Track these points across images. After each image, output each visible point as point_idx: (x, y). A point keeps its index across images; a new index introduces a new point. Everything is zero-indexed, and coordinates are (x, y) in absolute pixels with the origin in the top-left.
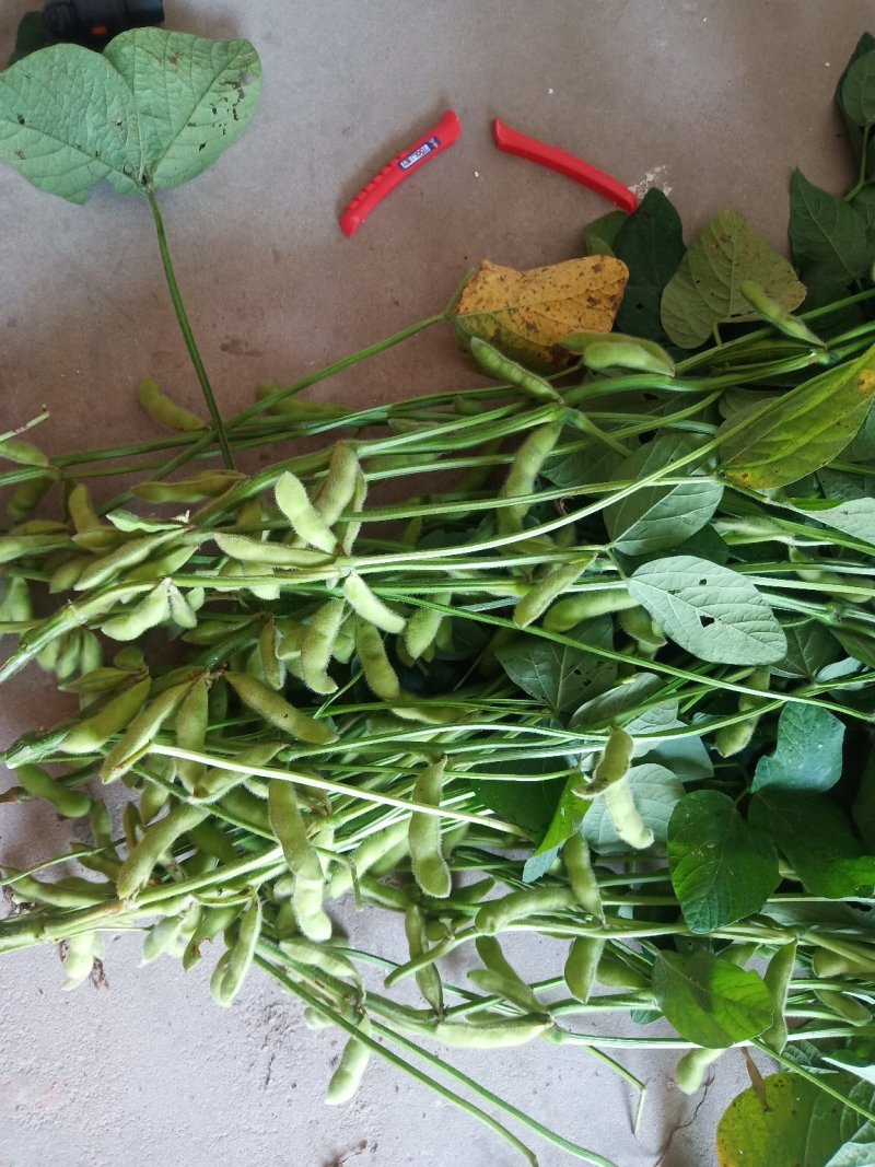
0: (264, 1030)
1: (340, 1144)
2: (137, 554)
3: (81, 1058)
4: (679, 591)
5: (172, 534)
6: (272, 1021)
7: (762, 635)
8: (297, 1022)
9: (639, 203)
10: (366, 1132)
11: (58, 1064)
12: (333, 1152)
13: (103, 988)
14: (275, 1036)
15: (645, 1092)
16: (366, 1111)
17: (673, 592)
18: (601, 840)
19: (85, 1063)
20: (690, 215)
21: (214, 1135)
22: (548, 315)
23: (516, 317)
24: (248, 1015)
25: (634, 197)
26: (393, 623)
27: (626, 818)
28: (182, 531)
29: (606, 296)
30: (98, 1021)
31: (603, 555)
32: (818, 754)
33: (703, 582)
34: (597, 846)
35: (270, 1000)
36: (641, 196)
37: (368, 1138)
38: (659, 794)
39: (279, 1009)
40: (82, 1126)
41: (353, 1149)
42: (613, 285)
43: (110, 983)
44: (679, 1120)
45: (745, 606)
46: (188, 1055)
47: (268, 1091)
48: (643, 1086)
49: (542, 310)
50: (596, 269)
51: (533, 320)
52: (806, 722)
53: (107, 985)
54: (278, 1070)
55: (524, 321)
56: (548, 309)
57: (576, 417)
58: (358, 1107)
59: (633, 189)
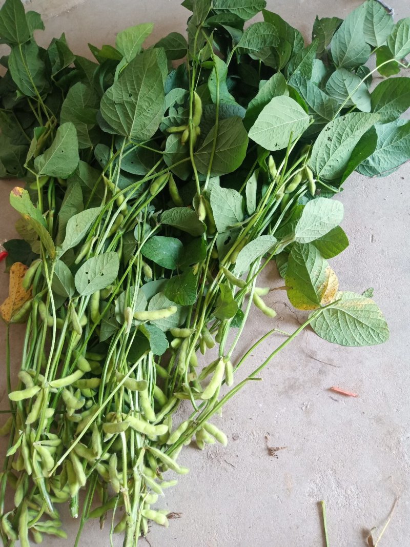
0: (215, 461)
1: (263, 446)
2: (26, 451)
3: (203, 532)
4: (89, 281)
5: (23, 438)
6: (213, 457)
7: (109, 258)
8: (216, 448)
9: (6, 251)
10: (262, 435)
11: (202, 541)
12: (265, 450)
13: (181, 515)
14: (218, 457)
15: (276, 329)
16: (255, 433)
17: (89, 283)
18: (177, 322)
19: (205, 531)
20: (15, 236)
21: (245, 492)
22: (21, 292)
23: (17, 303)
24: (208, 465)
25: (4, 252)
26: (78, 374)
27: (160, 314)
28: (24, 434)
29: (23, 272)
30: (192, 521)
31: (73, 301)
32: (162, 246)
33: (87, 273)
34: (180, 324)
35: (206, 455)
36: (4, 249)
37: (264, 435)
38: (163, 300)
39: (210, 452)
40: (226, 540)
41: (266, 442)
42: (20, 268)
43: (181, 512)
44: (295, 319)
45: (99, 261)
46: (214, 492)
47: (236, 467)
48: (274, 330)
49: (18, 294)
50: (13, 273)
51: (19, 298)
52: (149, 248)
53: (180, 513)
54: (230, 461)
55: (19, 301)
56: (19, 292)
57: (38, 296)
58: (253, 435)
59: (2, 251)
